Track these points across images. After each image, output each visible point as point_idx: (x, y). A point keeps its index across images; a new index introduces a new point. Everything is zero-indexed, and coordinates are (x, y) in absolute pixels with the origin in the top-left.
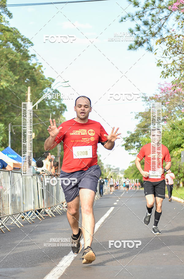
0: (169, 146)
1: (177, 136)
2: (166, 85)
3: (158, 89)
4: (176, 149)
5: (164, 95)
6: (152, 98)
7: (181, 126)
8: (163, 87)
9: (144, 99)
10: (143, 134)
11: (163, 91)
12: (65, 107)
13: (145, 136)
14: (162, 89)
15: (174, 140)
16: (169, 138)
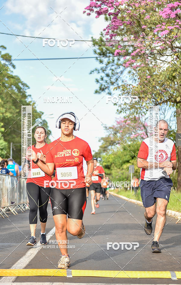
0: (121, 161)
1: (127, 155)
2: (120, 119)
3: (115, 121)
4: (126, 164)
5: (119, 126)
6: (110, 128)
7: (130, 148)
8: (118, 121)
9: (105, 128)
10: (104, 153)
11: (118, 123)
12: (50, 132)
13: (104, 154)
14: (117, 122)
15: (125, 157)
16: (121, 156)
